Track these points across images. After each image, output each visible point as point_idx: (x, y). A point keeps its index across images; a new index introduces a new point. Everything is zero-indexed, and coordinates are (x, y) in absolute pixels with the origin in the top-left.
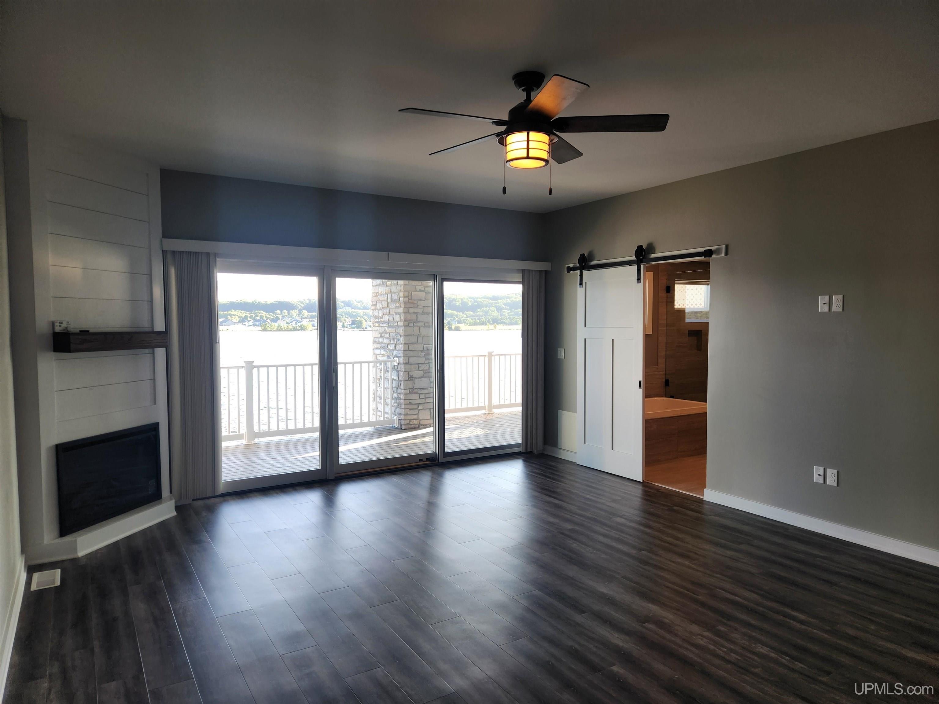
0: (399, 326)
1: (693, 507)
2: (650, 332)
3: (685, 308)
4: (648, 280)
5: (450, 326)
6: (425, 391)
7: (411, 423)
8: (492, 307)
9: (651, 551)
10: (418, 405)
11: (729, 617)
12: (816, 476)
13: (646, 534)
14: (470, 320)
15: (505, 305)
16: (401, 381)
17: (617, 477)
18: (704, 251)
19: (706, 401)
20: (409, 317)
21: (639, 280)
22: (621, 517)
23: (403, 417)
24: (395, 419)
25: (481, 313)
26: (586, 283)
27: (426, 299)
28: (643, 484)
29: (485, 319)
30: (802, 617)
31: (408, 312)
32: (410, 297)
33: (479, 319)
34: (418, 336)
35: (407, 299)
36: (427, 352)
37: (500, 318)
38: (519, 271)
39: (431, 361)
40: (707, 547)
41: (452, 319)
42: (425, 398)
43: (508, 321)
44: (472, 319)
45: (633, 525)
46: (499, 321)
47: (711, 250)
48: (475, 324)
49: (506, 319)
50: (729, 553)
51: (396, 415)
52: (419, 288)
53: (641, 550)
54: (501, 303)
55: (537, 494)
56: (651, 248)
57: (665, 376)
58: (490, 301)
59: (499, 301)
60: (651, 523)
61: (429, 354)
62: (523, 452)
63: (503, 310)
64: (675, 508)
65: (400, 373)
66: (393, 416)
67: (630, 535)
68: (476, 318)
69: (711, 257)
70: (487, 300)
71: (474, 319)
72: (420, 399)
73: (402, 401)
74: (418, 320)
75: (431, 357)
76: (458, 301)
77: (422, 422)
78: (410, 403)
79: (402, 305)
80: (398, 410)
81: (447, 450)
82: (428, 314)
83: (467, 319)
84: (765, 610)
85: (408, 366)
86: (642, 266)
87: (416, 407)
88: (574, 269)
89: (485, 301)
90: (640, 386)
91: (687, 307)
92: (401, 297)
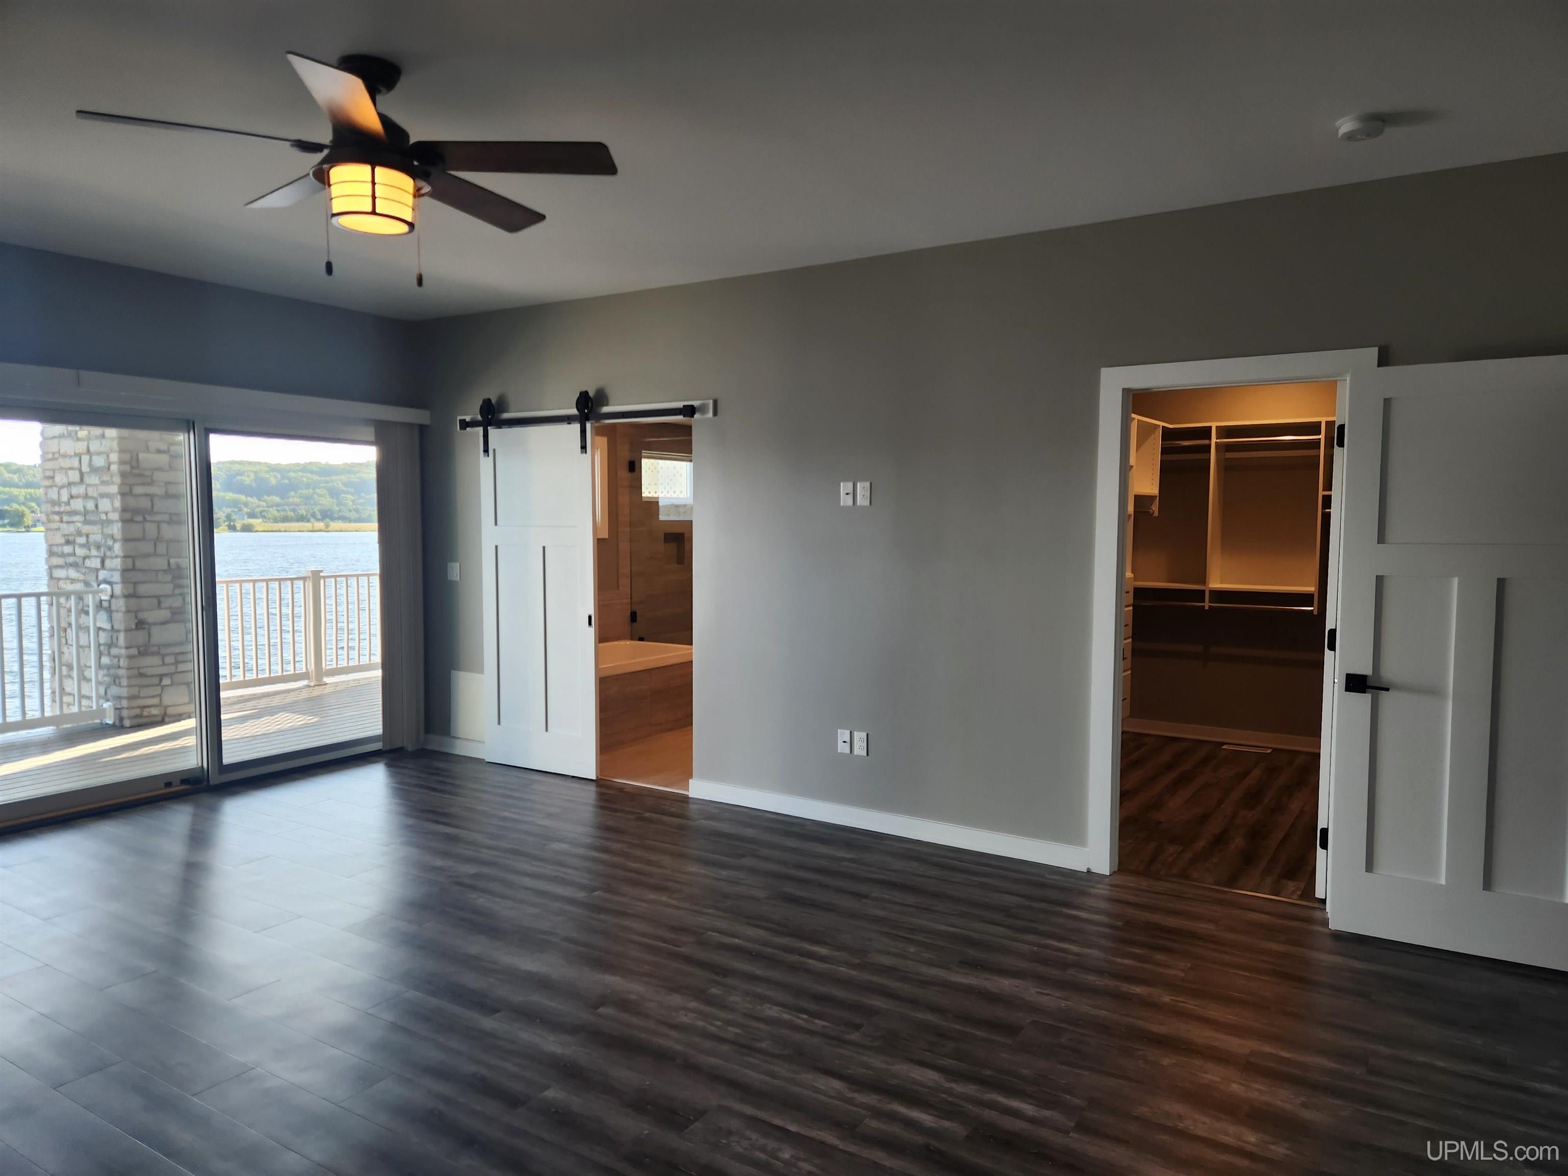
0: (109, 522)
1: (673, 810)
2: (605, 535)
3: (658, 498)
4: (599, 450)
5: (232, 524)
6: (177, 650)
7: (145, 713)
8: (319, 489)
9: (607, 890)
10: (161, 677)
11: (726, 972)
12: (840, 743)
13: (602, 862)
14: (273, 512)
15: (345, 484)
16: (118, 631)
17: (555, 776)
18: (682, 407)
19: (690, 643)
20: (132, 502)
21: (584, 448)
22: (561, 840)
23: (125, 703)
24: (105, 709)
25: (297, 500)
26: (494, 450)
27: (171, 468)
28: (597, 782)
29: (306, 511)
30: (823, 951)
31: (130, 493)
32: (134, 463)
33: (294, 510)
34: (157, 540)
35: (127, 468)
36: (177, 574)
37: (338, 509)
38: (368, 422)
39: (186, 590)
40: (693, 868)
41: (236, 510)
42: (177, 663)
43: (353, 515)
44: (278, 511)
45: (581, 851)
46: (336, 515)
47: (692, 406)
48: (285, 519)
49: (350, 511)
50: (724, 873)
51: (108, 700)
52: (153, 445)
53: (594, 890)
54: (338, 482)
55: (411, 821)
56: (602, 397)
57: (630, 606)
58: (316, 478)
59: (334, 478)
60: (609, 844)
61: (181, 577)
62: (384, 749)
63: (344, 495)
64: (647, 815)
65: (115, 615)
66: (101, 701)
67: (576, 868)
68: (287, 508)
69: (693, 417)
70: (309, 475)
71: (283, 510)
72: (164, 664)
73: (122, 672)
74: (156, 509)
75: (186, 582)
76: (248, 476)
77: (171, 711)
78: (142, 675)
79: (117, 480)
80: (114, 690)
81: (227, 759)
82: (176, 497)
83: (268, 511)
84: (776, 951)
85: (133, 601)
86: (588, 426)
87: (156, 680)
88: (473, 424)
89: (304, 477)
90: (590, 624)
91: (661, 496)
92: (114, 463)
